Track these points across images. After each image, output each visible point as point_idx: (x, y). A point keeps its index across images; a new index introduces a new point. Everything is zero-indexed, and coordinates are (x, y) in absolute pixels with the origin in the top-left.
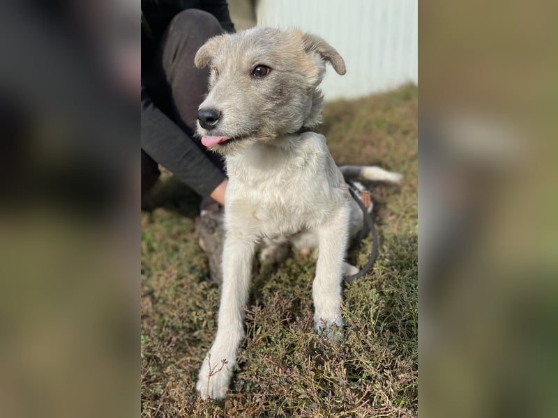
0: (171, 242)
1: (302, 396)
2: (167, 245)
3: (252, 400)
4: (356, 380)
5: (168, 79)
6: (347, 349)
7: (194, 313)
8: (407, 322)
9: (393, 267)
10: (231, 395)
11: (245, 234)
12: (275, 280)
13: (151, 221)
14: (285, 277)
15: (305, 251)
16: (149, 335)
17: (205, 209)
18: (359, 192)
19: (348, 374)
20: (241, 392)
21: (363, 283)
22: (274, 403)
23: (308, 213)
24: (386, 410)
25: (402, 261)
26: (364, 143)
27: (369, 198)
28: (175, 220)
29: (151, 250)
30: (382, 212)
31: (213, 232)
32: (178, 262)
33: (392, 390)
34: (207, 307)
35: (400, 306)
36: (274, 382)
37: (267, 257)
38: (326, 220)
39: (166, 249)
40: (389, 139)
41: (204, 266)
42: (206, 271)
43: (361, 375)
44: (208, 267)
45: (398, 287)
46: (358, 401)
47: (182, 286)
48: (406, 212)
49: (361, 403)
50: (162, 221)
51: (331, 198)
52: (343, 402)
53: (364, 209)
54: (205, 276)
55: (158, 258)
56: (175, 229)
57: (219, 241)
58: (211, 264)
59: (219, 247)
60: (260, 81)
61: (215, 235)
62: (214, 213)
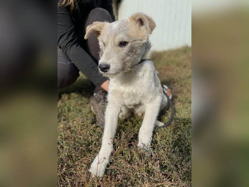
0: (78, 107)
2: (76, 108)
3: (115, 179)
7: (90, 137)
8: (187, 148)
10: (105, 176)
11: (116, 103)
13: (69, 98)
15: (140, 114)
16: (69, 146)
17: (96, 92)
18: (166, 89)
19: (160, 167)
20: (110, 175)
21: (166, 130)
22: (126, 181)
23: (143, 96)
25: (184, 121)
26: (166, 70)
28: (80, 98)
29: (69, 110)
30: (175, 100)
31: (99, 103)
32: (81, 116)
33: (181, 175)
34: (96, 135)
35: (184, 140)
36: (126, 170)
37: (122, 116)
38: (151, 100)
39: (76, 110)
40: (178, 68)
41: (93, 118)
42: (94, 120)
44: (95, 119)
45: (183, 132)
46: (165, 179)
47: (84, 125)
48: (186, 100)
50: (74, 98)
51: (155, 91)
52: (158, 179)
53: (168, 97)
54: (94, 122)
55: (72, 114)
56: (80, 102)
57: (101, 107)
58: (97, 117)
59: (101, 110)
60: (123, 48)
61: (100, 104)
62: (100, 95)
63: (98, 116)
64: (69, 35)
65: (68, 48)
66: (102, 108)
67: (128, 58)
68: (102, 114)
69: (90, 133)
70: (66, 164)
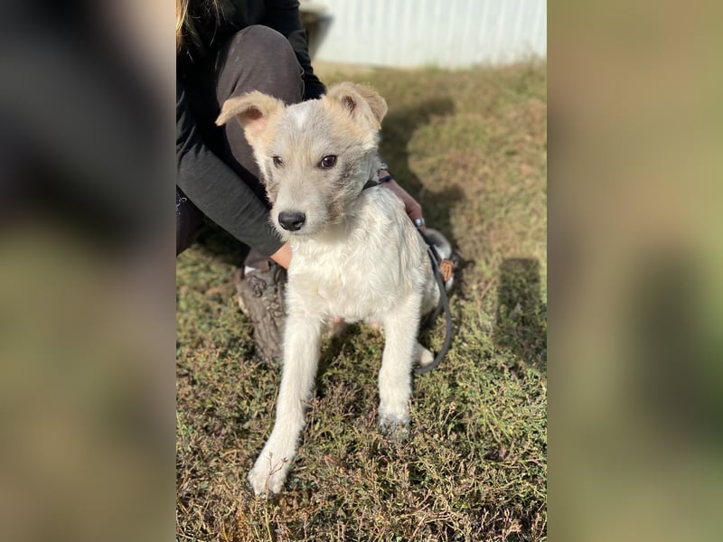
0: (200, 299)
1: (364, 497)
3: (309, 500)
4: (417, 482)
6: (412, 451)
7: (245, 402)
10: (286, 493)
11: (307, 312)
12: (337, 365)
14: (347, 362)
17: (250, 265)
18: (440, 261)
19: (411, 475)
20: (297, 490)
22: (332, 504)
24: (446, 514)
27: (450, 270)
33: (453, 495)
34: (259, 396)
36: (334, 482)
42: (250, 345)
43: (424, 477)
46: (418, 505)
49: (422, 506)
52: (404, 505)
53: (443, 285)
54: (251, 353)
55: (186, 321)
56: (204, 277)
57: (268, 308)
58: (256, 334)
59: (269, 316)
60: (329, 171)
61: (264, 298)
62: (263, 272)
63: (259, 332)
66: (269, 311)
67: (342, 194)
68: (272, 328)
69: (244, 389)
70: (188, 472)
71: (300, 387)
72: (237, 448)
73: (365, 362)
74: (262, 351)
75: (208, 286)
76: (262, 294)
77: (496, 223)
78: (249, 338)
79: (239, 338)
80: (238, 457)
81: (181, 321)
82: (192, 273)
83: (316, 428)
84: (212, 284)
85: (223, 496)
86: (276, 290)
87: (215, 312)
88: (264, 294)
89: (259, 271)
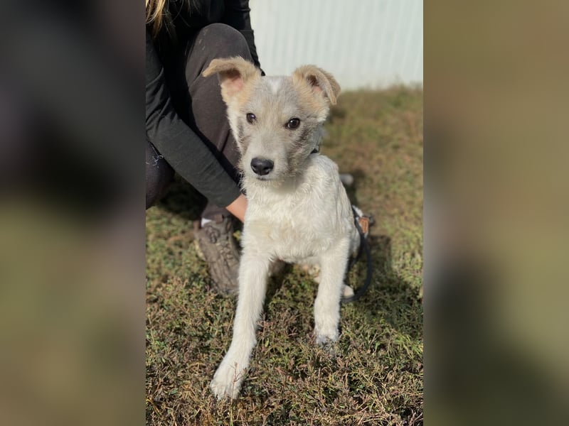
1: (312, 401)
3: (261, 404)
5: (190, 90)
7: (208, 323)
9: (385, 291)
10: (242, 398)
11: (260, 251)
12: (279, 296)
14: (287, 294)
17: (207, 218)
18: (360, 218)
19: (349, 384)
20: (251, 396)
24: (381, 415)
25: (392, 286)
27: (367, 225)
31: (215, 242)
33: (385, 399)
34: (219, 318)
46: (357, 407)
49: (361, 408)
52: (346, 408)
53: (362, 234)
55: (153, 261)
56: (165, 229)
58: (213, 273)
59: (222, 258)
60: (293, 132)
61: (218, 244)
62: (218, 223)
63: (215, 270)
64: (155, 93)
65: (152, 123)
66: (222, 254)
68: (225, 267)
69: (206, 313)
70: (161, 380)
71: (253, 312)
72: (200, 361)
73: (300, 294)
74: (217, 285)
75: (169, 235)
76: (216, 240)
77: (391, 196)
78: (206, 274)
79: (199, 274)
80: (200, 368)
81: (149, 261)
82: (156, 225)
83: (266, 345)
84: (173, 234)
85: (189, 400)
86: (228, 238)
87: (177, 255)
88: (218, 240)
89: (214, 222)
